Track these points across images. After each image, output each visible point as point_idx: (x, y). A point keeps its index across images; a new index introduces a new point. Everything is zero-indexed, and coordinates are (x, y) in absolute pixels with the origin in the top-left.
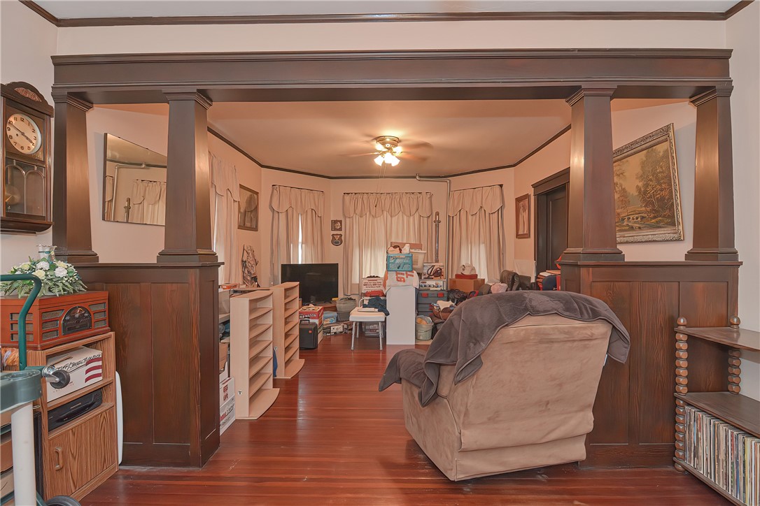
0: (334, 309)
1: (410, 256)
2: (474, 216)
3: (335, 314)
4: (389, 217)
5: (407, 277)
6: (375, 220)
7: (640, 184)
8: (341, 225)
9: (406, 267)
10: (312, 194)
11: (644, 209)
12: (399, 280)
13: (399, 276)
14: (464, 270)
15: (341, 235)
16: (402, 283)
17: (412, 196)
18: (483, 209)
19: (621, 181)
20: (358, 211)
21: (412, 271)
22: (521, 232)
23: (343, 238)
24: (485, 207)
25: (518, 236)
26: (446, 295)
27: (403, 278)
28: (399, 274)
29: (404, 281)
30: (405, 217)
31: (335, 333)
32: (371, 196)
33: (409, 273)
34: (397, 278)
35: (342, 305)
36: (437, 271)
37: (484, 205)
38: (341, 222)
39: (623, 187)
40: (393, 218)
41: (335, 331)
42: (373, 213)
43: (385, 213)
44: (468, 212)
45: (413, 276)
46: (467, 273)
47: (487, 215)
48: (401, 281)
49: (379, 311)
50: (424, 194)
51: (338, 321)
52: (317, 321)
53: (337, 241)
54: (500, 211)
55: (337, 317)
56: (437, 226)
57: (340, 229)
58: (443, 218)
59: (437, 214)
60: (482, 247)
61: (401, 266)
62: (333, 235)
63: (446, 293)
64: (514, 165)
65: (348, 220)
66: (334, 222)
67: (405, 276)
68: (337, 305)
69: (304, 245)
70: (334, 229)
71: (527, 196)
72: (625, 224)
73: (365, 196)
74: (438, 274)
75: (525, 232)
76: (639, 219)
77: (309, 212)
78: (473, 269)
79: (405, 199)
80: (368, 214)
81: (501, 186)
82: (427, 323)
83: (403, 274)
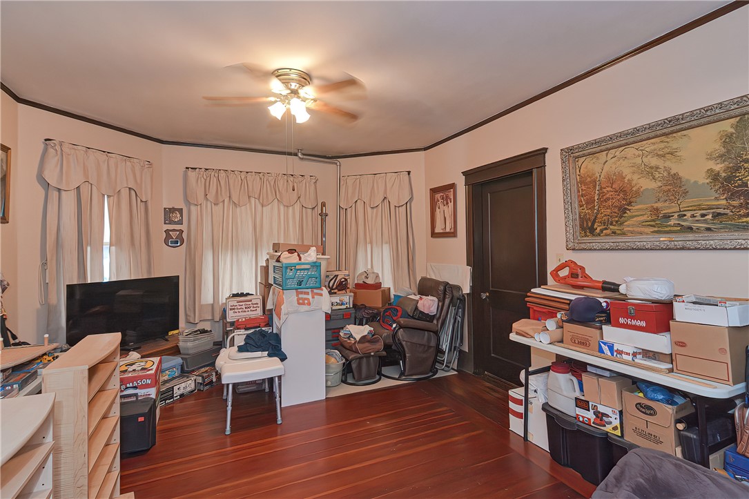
0: (176, 351)
1: (316, 265)
2: (375, 210)
3: (178, 360)
4: (259, 207)
5: (313, 297)
6: (238, 209)
7: (718, 167)
8: (182, 216)
9: (312, 283)
10: (128, 163)
11: (724, 202)
12: (301, 302)
13: (300, 296)
14: (367, 278)
15: (182, 231)
16: (305, 308)
17: (292, 178)
18: (386, 202)
19: (668, 164)
20: (211, 197)
21: (320, 288)
22: (438, 230)
23: (185, 235)
24: (390, 198)
25: (434, 235)
26: (353, 315)
27: (308, 299)
28: (302, 293)
29: (309, 304)
30: (282, 207)
31: (181, 396)
32: (232, 176)
33: (315, 291)
34: (298, 300)
35: (190, 344)
36: (341, 283)
37: (388, 196)
38: (180, 211)
39: (673, 172)
40: (264, 208)
41: (181, 392)
42: (235, 199)
43: (253, 200)
44: (367, 202)
45: (321, 295)
46: (370, 281)
47: (392, 208)
48: (303, 304)
49: (270, 355)
50: (307, 177)
51: (184, 373)
52: (152, 392)
53: (174, 240)
54: (408, 204)
55: (182, 366)
56: (323, 221)
57: (180, 222)
58: (330, 210)
59: (323, 205)
60: (386, 248)
61: (305, 280)
62: (167, 231)
63: (353, 311)
64: (426, 149)
65: (193, 208)
66: (169, 212)
67: (310, 297)
68: (181, 344)
69: (113, 248)
70: (168, 220)
71: (453, 186)
72: (672, 223)
73: (222, 174)
74: (342, 286)
75: (448, 230)
76: (710, 217)
77: (125, 193)
78: (377, 276)
79: (282, 183)
80: (227, 200)
81: (409, 173)
82: (337, 361)
83: (308, 294)
